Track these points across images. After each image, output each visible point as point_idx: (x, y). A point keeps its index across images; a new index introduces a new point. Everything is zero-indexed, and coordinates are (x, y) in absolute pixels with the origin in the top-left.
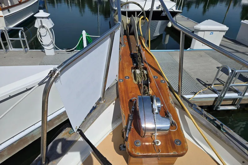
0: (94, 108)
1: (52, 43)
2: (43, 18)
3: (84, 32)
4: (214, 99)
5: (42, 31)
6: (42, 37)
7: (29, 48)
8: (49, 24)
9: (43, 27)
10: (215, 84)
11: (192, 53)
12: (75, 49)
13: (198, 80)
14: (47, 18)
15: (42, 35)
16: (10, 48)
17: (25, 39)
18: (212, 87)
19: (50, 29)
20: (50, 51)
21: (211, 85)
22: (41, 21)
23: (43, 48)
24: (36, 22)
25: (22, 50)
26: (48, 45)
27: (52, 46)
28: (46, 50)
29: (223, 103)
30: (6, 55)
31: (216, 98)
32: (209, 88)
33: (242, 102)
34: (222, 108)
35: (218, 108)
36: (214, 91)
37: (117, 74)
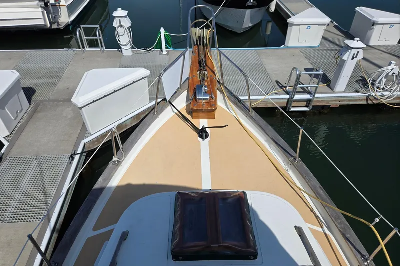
0: (176, 92)
1: (130, 42)
2: (122, 17)
3: (162, 30)
4: (287, 101)
5: (120, 31)
6: (120, 37)
7: (105, 48)
8: (127, 23)
9: (122, 26)
10: (289, 87)
11: (285, 51)
12: (153, 48)
13: (277, 82)
14: (126, 17)
15: (120, 34)
16: (86, 48)
17: (101, 38)
18: (288, 88)
19: (129, 28)
20: (127, 51)
21: (286, 87)
22: (120, 20)
23: (121, 48)
24: (115, 21)
25: (98, 49)
26: (126, 45)
27: (129, 46)
28: (123, 50)
29: (294, 104)
30: (84, 55)
31: (289, 99)
32: (284, 90)
33: (313, 104)
34: (293, 109)
35: (290, 109)
36: (288, 93)
37: (189, 74)
